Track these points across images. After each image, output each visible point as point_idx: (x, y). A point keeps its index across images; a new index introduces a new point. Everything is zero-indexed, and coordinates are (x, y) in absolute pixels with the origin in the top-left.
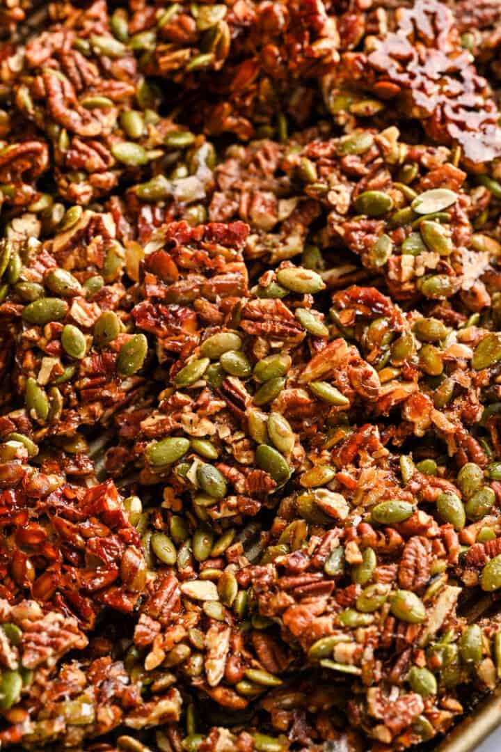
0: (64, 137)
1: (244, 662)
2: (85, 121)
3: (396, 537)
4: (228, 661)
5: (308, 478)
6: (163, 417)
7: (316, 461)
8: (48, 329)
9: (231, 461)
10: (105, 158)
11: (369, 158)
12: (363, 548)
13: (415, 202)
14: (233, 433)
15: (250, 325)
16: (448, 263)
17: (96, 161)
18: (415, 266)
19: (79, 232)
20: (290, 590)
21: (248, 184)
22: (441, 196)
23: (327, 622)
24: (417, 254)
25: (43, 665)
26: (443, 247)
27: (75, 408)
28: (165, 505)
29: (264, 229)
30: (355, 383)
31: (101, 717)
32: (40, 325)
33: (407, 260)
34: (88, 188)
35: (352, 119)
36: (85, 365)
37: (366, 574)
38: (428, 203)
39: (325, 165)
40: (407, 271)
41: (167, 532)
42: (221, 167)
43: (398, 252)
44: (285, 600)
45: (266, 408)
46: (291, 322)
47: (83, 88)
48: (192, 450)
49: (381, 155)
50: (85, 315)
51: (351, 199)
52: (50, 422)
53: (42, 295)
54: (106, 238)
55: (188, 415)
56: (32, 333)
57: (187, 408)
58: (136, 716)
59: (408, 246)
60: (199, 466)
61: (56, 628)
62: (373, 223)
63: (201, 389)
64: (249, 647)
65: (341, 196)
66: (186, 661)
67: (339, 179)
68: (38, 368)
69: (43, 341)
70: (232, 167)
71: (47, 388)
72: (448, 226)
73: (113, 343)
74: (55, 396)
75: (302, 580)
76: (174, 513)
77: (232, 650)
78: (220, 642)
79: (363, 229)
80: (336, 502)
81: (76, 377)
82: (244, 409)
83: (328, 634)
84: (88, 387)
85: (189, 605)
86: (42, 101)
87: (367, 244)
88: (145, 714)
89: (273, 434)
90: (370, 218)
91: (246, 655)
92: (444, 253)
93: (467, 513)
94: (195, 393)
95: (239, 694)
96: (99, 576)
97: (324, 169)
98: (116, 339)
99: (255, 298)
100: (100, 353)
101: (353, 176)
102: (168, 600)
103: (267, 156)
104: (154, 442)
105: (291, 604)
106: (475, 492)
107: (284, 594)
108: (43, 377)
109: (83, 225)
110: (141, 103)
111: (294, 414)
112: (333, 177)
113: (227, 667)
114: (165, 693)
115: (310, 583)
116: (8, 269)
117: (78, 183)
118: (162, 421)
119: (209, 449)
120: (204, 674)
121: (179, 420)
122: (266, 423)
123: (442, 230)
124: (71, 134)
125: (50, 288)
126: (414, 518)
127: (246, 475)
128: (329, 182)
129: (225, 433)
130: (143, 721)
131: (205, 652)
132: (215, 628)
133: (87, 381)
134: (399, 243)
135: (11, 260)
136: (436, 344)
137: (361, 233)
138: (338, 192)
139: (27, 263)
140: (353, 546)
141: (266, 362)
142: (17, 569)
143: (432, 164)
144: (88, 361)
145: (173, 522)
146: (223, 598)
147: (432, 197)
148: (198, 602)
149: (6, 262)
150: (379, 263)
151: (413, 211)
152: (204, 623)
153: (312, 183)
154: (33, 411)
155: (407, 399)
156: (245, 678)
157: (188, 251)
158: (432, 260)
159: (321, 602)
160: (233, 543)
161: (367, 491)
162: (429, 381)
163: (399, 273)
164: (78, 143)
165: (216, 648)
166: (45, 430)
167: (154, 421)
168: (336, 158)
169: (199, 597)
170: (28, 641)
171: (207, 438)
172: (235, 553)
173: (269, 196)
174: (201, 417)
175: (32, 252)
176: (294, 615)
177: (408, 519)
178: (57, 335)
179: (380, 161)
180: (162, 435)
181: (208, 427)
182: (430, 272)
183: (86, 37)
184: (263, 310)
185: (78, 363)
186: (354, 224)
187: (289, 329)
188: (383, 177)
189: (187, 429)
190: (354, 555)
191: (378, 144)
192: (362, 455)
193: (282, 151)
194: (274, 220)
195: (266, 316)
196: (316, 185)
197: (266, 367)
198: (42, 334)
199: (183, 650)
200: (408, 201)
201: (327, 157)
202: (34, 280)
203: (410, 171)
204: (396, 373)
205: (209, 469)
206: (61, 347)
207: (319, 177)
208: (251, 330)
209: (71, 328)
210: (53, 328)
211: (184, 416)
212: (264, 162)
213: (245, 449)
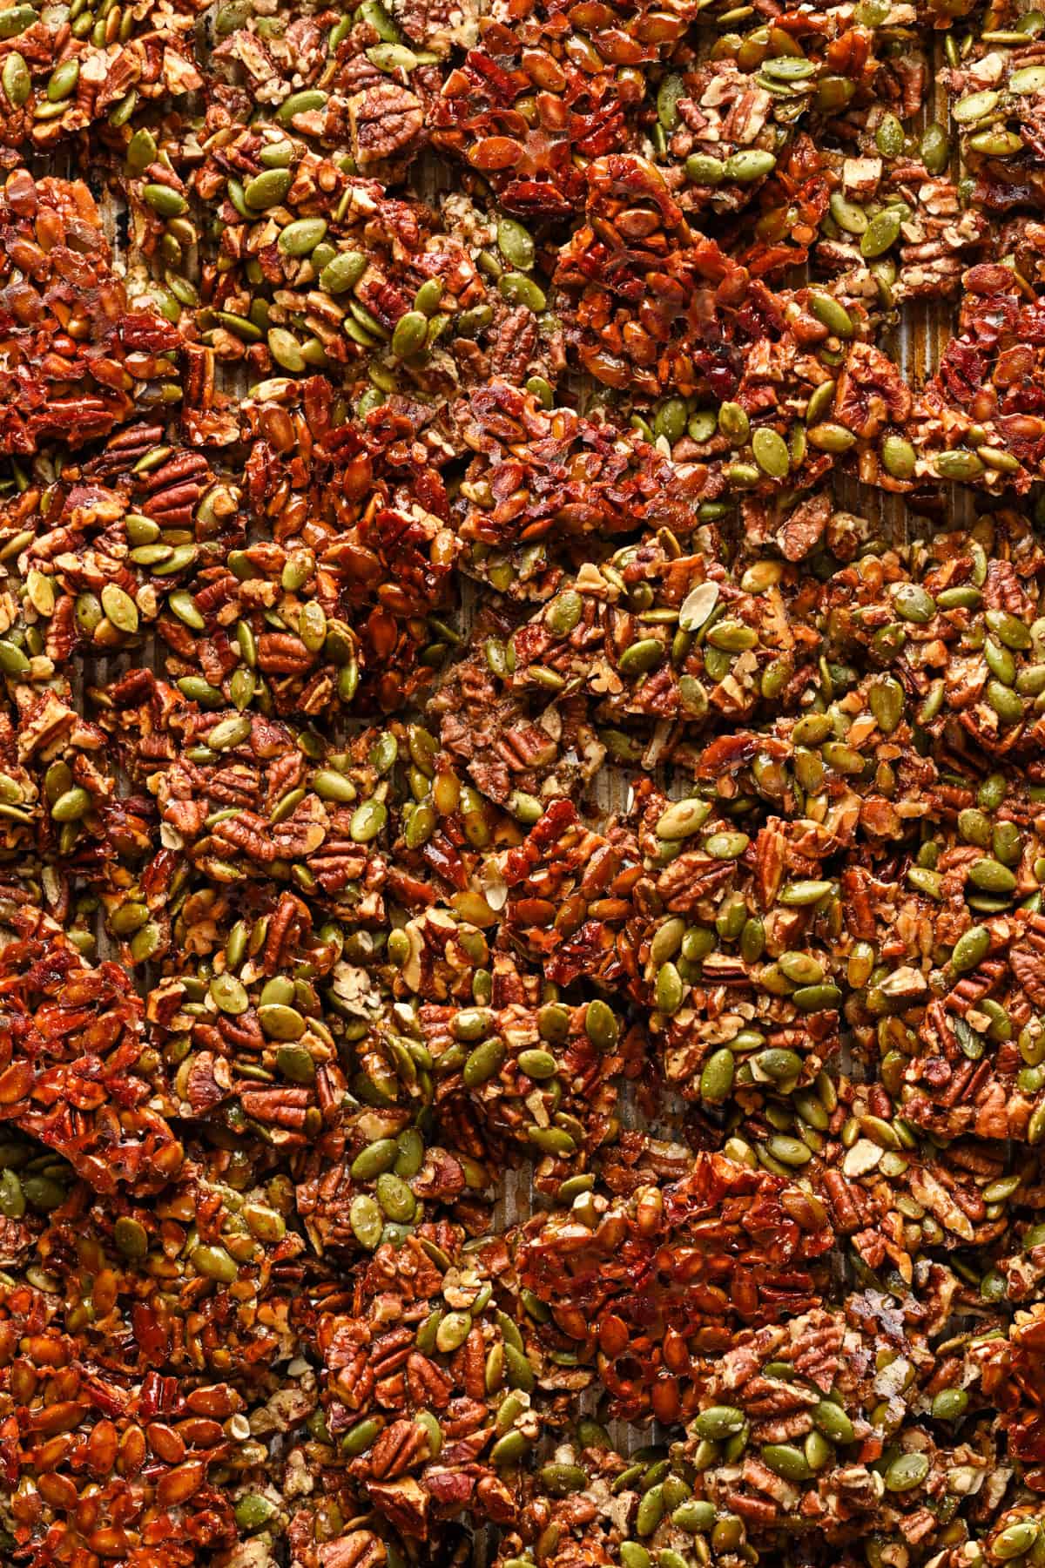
0: (301, 872)
1: (968, 1188)
2: (300, 835)
3: (996, 968)
4: (959, 1205)
5: (856, 976)
6: (685, 1052)
7: (845, 952)
8: (504, 1076)
9: (778, 1028)
10: (355, 853)
11: (591, 616)
12: (978, 1006)
13: (682, 623)
14: (755, 1004)
15: (679, 902)
16: (764, 650)
17: (355, 865)
18: (739, 681)
19: (422, 954)
20: (958, 1102)
21: (488, 733)
22: (699, 596)
23: (1017, 1103)
24: (729, 669)
25: (838, 1374)
26: (749, 639)
27: (590, 1111)
28: (749, 1112)
29: (550, 763)
30: (812, 854)
31: (918, 1360)
32: (493, 1077)
33: (728, 683)
34: (374, 897)
35: (531, 585)
36: (564, 1071)
37: (1005, 1028)
38: (695, 613)
39: (556, 657)
40: (736, 694)
41: (773, 1131)
42: (444, 736)
43: (710, 682)
44: (963, 1115)
45: (766, 958)
46: (715, 866)
47: (253, 802)
48: (736, 1054)
49: (598, 599)
50: (525, 1033)
51: (614, 669)
52: (581, 1145)
53: (465, 1052)
54: (452, 935)
55: (705, 1029)
56: (493, 1092)
57: (697, 1024)
58: (932, 1322)
59: (712, 670)
60: (759, 1062)
61: (813, 1335)
62: (661, 676)
63: (690, 995)
64: (955, 1169)
65: (604, 678)
66: (925, 1236)
67: (585, 661)
68: (529, 1115)
69: (509, 1089)
70: (453, 727)
71: (553, 1122)
72: (730, 616)
73: (571, 1030)
74: (566, 1121)
75: (957, 1084)
76: (763, 1109)
77: (949, 1189)
78: (932, 1191)
79: (658, 692)
80: (905, 980)
81: (565, 1087)
82: (747, 977)
83: (1030, 1113)
84: (586, 1086)
85: (868, 1181)
86: (239, 855)
87: (676, 702)
88: (938, 1314)
89: (798, 978)
90: (652, 674)
91: (963, 1180)
92: (753, 644)
93: (1005, 864)
94: (689, 1002)
95: (995, 1221)
96: (784, 1243)
97: (559, 663)
98: (570, 1023)
99: (659, 873)
100: (566, 1047)
101: (594, 646)
102: (852, 1201)
103: (475, 686)
104: (697, 1078)
105: (972, 1115)
106: (991, 834)
107: (957, 1111)
108: (543, 1118)
109: (420, 944)
110: (316, 756)
111: (794, 940)
112: (577, 664)
113: (965, 1212)
114: (935, 1278)
115: (969, 1081)
116: (416, 1062)
117: (360, 901)
118: (687, 1058)
119: (750, 1039)
120: (950, 1233)
121: (701, 1041)
122: (780, 972)
123: (729, 625)
124: (301, 859)
125: (468, 1041)
126: (995, 938)
127: (802, 1028)
128: (578, 673)
129: (751, 1012)
130: (942, 1321)
131: (930, 1212)
132: (914, 1182)
133: (580, 1081)
134: (701, 673)
135: (409, 1050)
136: (830, 737)
137: (661, 697)
138: (597, 676)
139: (423, 1038)
140: (973, 1015)
141: (723, 918)
142: (707, 1304)
143: (659, 569)
144: (563, 1065)
145: (770, 1117)
146: (887, 1146)
147: (691, 603)
148: (873, 1171)
149: (410, 1060)
150: (704, 707)
151: (686, 632)
152: (899, 1185)
153: (564, 688)
154: (561, 1153)
155: (860, 818)
156: (987, 1205)
157: (539, 877)
158: (748, 662)
159: (994, 1089)
160: (837, 1086)
161: (917, 938)
162: (861, 780)
163: (732, 701)
164: (315, 862)
165: (936, 1202)
166: (583, 1155)
167: (681, 1062)
168: (561, 642)
169: (869, 1167)
170: (806, 1369)
171: (740, 1031)
172: (848, 1091)
173: (521, 726)
174: (716, 1020)
175: (417, 1025)
176: (987, 1123)
177: (990, 943)
178: (517, 1072)
179: (602, 607)
180: (697, 1067)
181: (731, 1022)
182: (757, 675)
183: (196, 743)
184: (680, 879)
185: (558, 1077)
186: (646, 695)
187: (720, 874)
188: (621, 621)
189: (716, 1041)
190: (982, 1022)
191: (585, 594)
192: (878, 911)
193: (479, 664)
194: (553, 746)
195: (687, 882)
196: (569, 686)
197: (729, 922)
198: (501, 1083)
199: (914, 1230)
200: (673, 626)
201: (548, 648)
202: (446, 1046)
203: (643, 595)
204: (823, 800)
205: (765, 1055)
206: (531, 1078)
207: (563, 675)
208: (685, 907)
209: (524, 1057)
210: (508, 1072)
211: (702, 1033)
212: (480, 694)
213: (781, 1009)
